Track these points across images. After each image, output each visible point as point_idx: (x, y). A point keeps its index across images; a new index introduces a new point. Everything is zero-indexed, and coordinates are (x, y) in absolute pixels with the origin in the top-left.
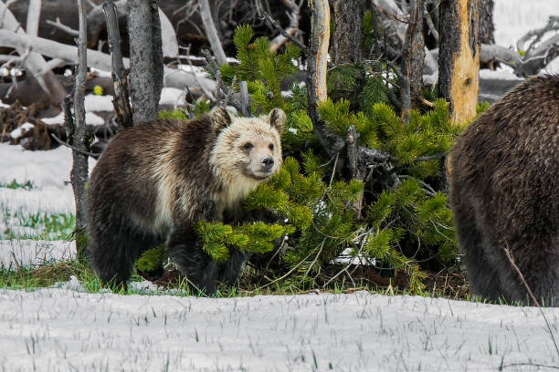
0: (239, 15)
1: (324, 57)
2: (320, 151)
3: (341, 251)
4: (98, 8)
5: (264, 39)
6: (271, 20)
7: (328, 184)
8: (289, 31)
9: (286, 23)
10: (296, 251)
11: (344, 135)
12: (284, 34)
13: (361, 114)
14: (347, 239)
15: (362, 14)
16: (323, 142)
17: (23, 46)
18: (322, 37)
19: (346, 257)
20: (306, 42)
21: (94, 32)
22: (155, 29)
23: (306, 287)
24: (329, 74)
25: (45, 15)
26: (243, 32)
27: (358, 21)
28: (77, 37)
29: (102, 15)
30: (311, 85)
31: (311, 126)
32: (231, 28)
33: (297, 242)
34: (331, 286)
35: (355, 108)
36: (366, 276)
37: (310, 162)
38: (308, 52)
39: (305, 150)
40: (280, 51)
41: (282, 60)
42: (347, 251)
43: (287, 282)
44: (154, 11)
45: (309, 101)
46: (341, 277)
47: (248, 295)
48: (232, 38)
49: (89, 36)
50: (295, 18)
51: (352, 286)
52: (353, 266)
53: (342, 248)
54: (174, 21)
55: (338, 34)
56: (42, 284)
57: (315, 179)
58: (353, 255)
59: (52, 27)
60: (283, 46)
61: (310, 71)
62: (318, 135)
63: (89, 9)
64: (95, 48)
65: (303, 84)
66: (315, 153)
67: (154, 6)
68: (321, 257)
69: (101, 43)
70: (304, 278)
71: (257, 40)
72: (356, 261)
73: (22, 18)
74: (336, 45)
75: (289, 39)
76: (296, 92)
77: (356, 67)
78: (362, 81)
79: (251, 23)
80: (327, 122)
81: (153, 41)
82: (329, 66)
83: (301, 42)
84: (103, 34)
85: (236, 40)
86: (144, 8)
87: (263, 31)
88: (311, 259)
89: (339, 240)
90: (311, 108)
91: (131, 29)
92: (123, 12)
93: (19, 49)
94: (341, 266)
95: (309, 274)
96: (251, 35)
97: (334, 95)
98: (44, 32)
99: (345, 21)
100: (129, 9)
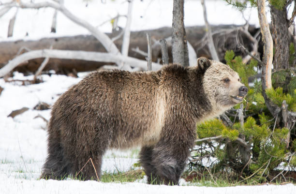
0: (228, 46)
1: (270, 66)
2: (268, 113)
3: (279, 163)
4: (157, 42)
5: (240, 57)
6: (243, 48)
7: (272, 130)
8: (253, 53)
9: (251, 49)
10: (257, 164)
11: (280, 105)
12: (250, 55)
13: (288, 95)
14: (282, 158)
15: (289, 45)
16: (270, 109)
17: (120, 61)
18: (269, 56)
19: (281, 167)
20: (261, 59)
21: (156, 54)
22: (185, 52)
23: (262, 182)
24: (273, 75)
25: (131, 46)
26: (229, 54)
27: (287, 48)
28: (147, 57)
29: (159, 46)
30: (263, 80)
31: (264, 101)
32: (224, 52)
33: (257, 159)
34: (274, 181)
35: (286, 92)
36: (292, 176)
37: (263, 118)
38: (261, 64)
39: (261, 113)
40: (248, 63)
41: (249, 68)
42: (283, 163)
43: (252, 180)
44: (185, 44)
45: (263, 88)
46: (279, 177)
47: (233, 186)
48: (224, 57)
49: (153, 56)
50: (255, 47)
51: (284, 181)
52: (285, 171)
53: (279, 162)
54: (195, 48)
55: (277, 55)
56: (130, 180)
57: (265, 128)
58: (285, 166)
59: (134, 52)
60: (250, 61)
61: (263, 73)
62: (267, 106)
63: (152, 43)
64: (156, 62)
65: (259, 80)
66: (265, 114)
67: (185, 41)
68: (269, 167)
69: (159, 60)
70: (261, 177)
71: (236, 58)
72: (287, 169)
73: (119, 47)
74: (276, 60)
75: (253, 57)
76: (256, 84)
77: (286, 71)
78: (289, 79)
79: (233, 50)
80: (272, 100)
81: (185, 59)
82: (272, 71)
83: (259, 59)
84: (160, 56)
85: (226, 58)
86: (180, 42)
87: (239, 53)
88: (264, 168)
89: (278, 158)
90: (263, 93)
91: (173, 53)
92: (169, 44)
93: (118, 63)
94: (278, 171)
95: (263, 175)
96: (233, 55)
97: (275, 86)
98: (131, 54)
99: (281, 48)
100: (173, 43)
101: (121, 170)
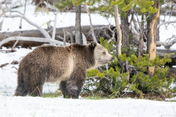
0: (101, 35)
1: (120, 44)
2: (119, 66)
3: (124, 89)
4: (68, 33)
5: (106, 40)
6: (108, 36)
7: (121, 73)
8: (112, 38)
9: (111, 36)
10: (114, 89)
11: (125, 62)
12: (111, 39)
13: (129, 57)
14: (126, 86)
15: (129, 34)
16: (120, 64)
17: (51, 42)
18: (120, 39)
19: (125, 90)
20: (116, 41)
21: (68, 38)
22: (81, 38)
23: (116, 97)
24: (121, 48)
25: (56, 35)
26: (102, 38)
27: (128, 36)
28: (64, 40)
29: (69, 35)
30: (117, 50)
31: (117, 60)
32: (99, 37)
33: (114, 87)
34: (122, 97)
35: (127, 56)
36: (130, 95)
37: (117, 68)
38: (116, 43)
39: (116, 66)
40: (110, 43)
41: (111, 45)
42: (126, 89)
43: (112, 96)
44: (81, 34)
45: (117, 54)
46: (124, 95)
47: (103, 99)
48: (99, 40)
49: (66, 40)
50: (114, 35)
51: (127, 97)
52: (127, 92)
53: (125, 88)
54: (86, 36)
55: (124, 39)
56: (56, 97)
57: (118, 72)
58: (127, 90)
59: (58, 38)
60: (111, 42)
61: (117, 47)
62: (119, 62)
63: (66, 33)
64: (68, 42)
65: (115, 51)
66: (118, 66)
67: (81, 33)
68: (120, 90)
69: (69, 41)
70: (116, 95)
71: (105, 40)
72: (128, 91)
73: (51, 35)
74: (123, 41)
75: (112, 40)
76: (114, 52)
77: (128, 46)
78: (129, 50)
79: (103, 36)
80: (121, 59)
81: (81, 41)
82: (121, 46)
83: (115, 41)
84: (70, 39)
85: (100, 40)
86: (79, 33)
87: (106, 38)
88: (118, 91)
89: (124, 86)
90: (117, 56)
91: (76, 38)
92: (74, 34)
93: (50, 43)
94: (124, 92)
95: (117, 94)
96: (104, 39)
97: (122, 53)
98: (56, 38)
99: (125, 36)
100: (75, 33)
101: (52, 92)
